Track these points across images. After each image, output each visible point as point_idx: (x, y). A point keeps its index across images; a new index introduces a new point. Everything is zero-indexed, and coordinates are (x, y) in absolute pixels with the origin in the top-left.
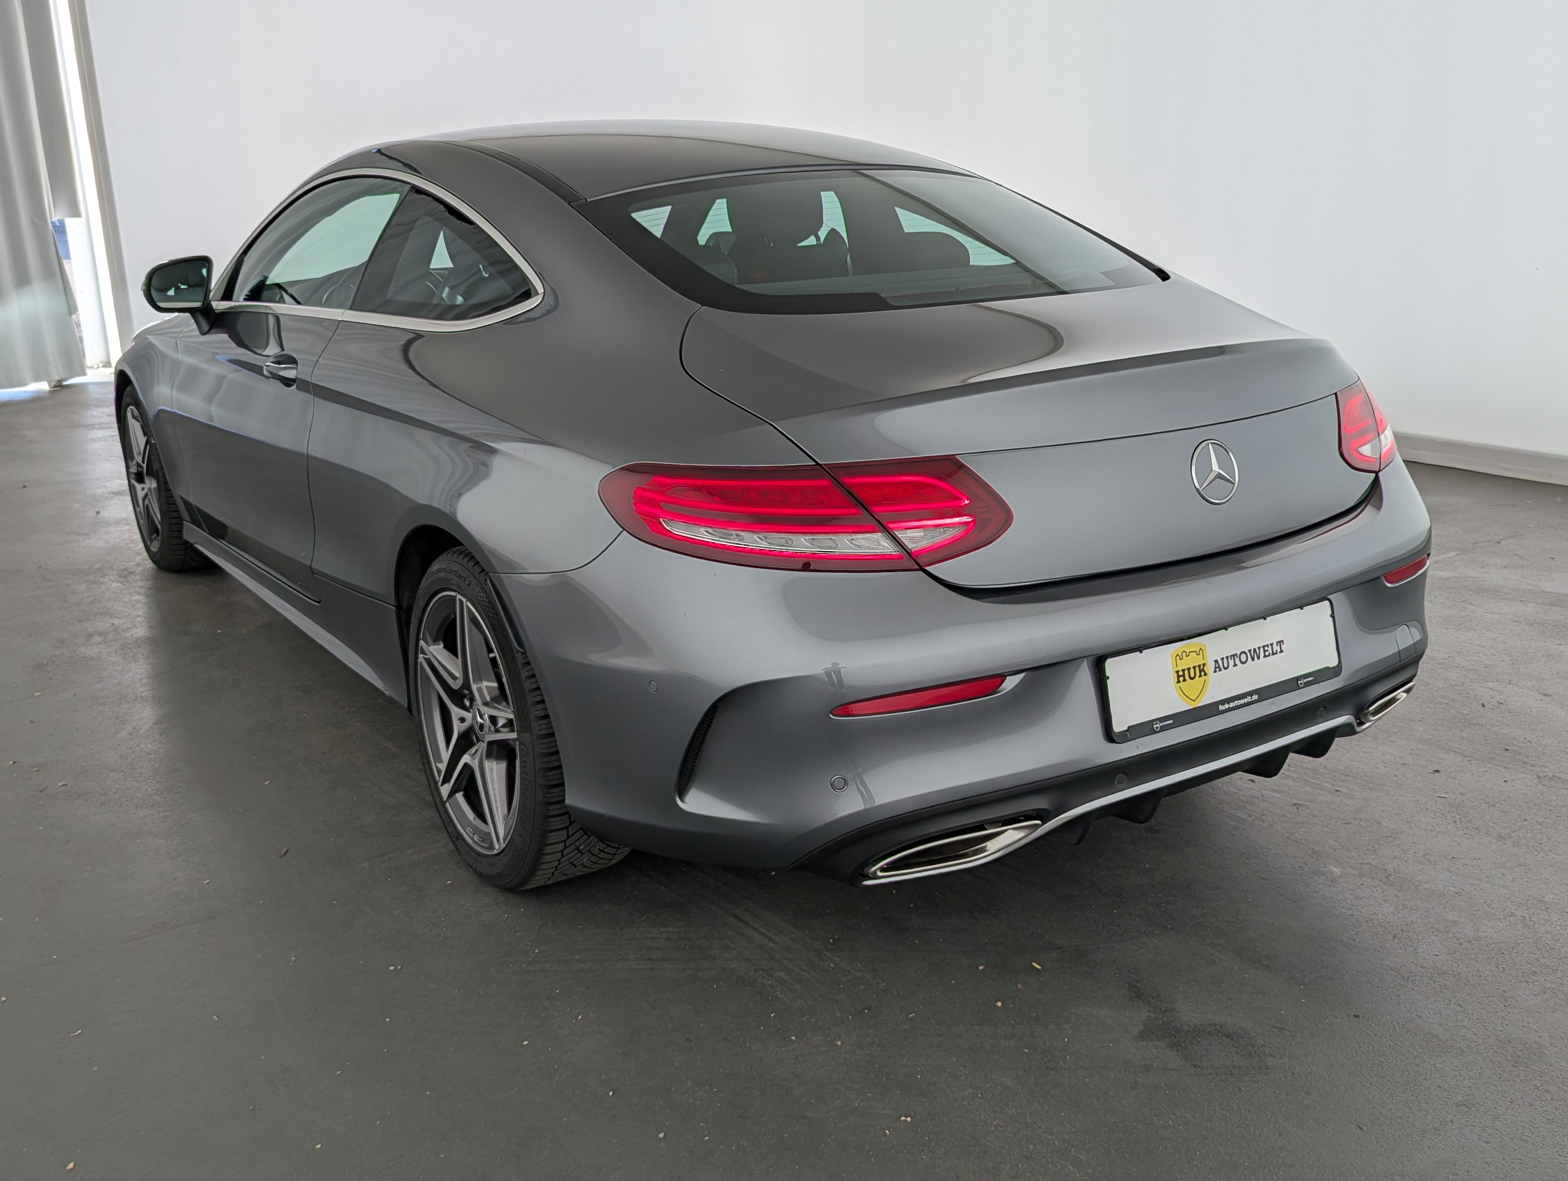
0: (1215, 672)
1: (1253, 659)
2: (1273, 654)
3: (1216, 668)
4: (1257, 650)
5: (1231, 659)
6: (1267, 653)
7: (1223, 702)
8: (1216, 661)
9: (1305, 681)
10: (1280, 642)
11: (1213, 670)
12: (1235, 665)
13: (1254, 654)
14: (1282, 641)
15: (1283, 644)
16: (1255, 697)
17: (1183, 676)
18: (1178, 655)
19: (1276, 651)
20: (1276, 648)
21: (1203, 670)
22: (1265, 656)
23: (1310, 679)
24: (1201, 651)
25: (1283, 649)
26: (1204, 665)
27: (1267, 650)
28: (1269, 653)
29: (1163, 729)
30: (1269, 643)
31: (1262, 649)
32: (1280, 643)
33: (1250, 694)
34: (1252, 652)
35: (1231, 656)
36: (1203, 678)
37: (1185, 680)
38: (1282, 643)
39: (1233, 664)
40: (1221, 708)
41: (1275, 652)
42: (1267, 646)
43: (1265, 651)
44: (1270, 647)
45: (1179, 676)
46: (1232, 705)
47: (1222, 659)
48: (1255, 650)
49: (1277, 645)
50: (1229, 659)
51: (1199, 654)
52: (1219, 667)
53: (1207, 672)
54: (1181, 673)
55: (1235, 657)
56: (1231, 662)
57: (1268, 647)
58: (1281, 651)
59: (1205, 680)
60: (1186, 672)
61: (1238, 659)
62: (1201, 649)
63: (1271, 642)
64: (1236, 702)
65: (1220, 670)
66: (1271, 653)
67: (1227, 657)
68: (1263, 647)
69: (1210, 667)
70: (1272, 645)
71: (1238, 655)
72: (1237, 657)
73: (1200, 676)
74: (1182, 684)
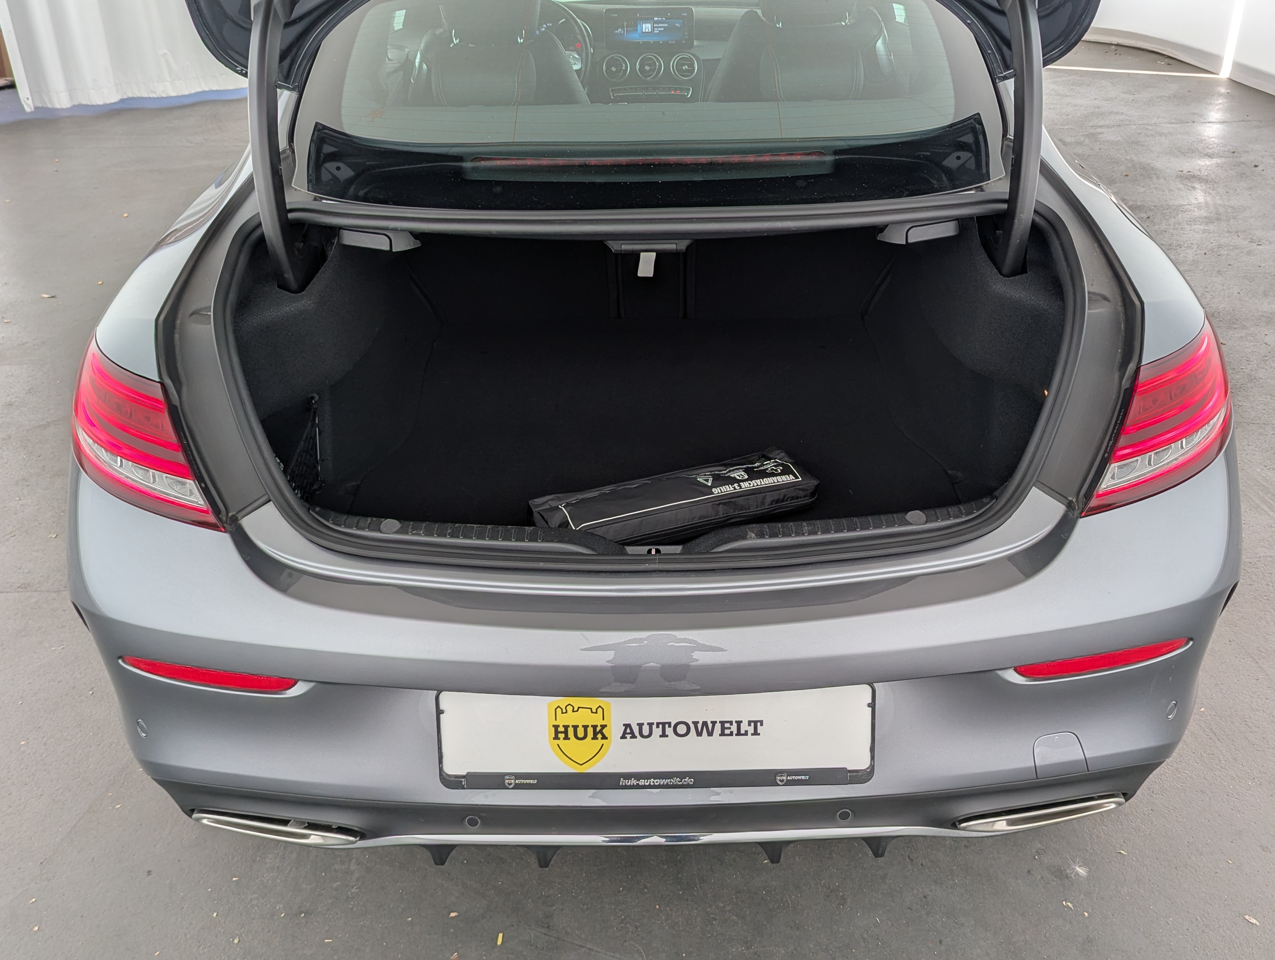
0: (623, 737)
1: (699, 734)
2: (739, 734)
3: (625, 733)
4: (710, 726)
5: (658, 727)
6: (728, 732)
8: (628, 726)
9: (790, 777)
10: (755, 722)
11: (620, 735)
12: (664, 735)
13: (703, 728)
14: (761, 722)
15: (762, 725)
16: (688, 780)
17: (566, 732)
19: (747, 731)
20: (745, 728)
21: (601, 732)
22: (723, 734)
23: (802, 777)
24: (600, 710)
25: (760, 731)
26: (603, 727)
27: (728, 728)
28: (732, 732)
29: (518, 786)
30: (734, 720)
31: (718, 726)
32: (756, 724)
33: (680, 774)
34: (700, 726)
35: (658, 724)
36: (600, 742)
37: (566, 738)
38: (759, 724)
39: (660, 734)
40: (622, 782)
41: (742, 732)
42: (730, 723)
43: (724, 729)
44: (735, 725)
45: (557, 732)
46: (643, 782)
47: (640, 725)
48: (704, 724)
49: (749, 726)
50: (654, 726)
51: (596, 713)
52: (632, 732)
53: (607, 735)
54: (561, 729)
55: (667, 726)
56: (657, 731)
57: (731, 725)
59: (603, 745)
60: (571, 730)
61: (672, 729)
62: (599, 707)
63: (738, 720)
64: (652, 780)
65: (634, 737)
66: (735, 732)
67: (650, 725)
68: (722, 723)
69: (614, 731)
70: (739, 723)
71: (672, 725)
72: (670, 726)
73: (595, 738)
74: (562, 742)
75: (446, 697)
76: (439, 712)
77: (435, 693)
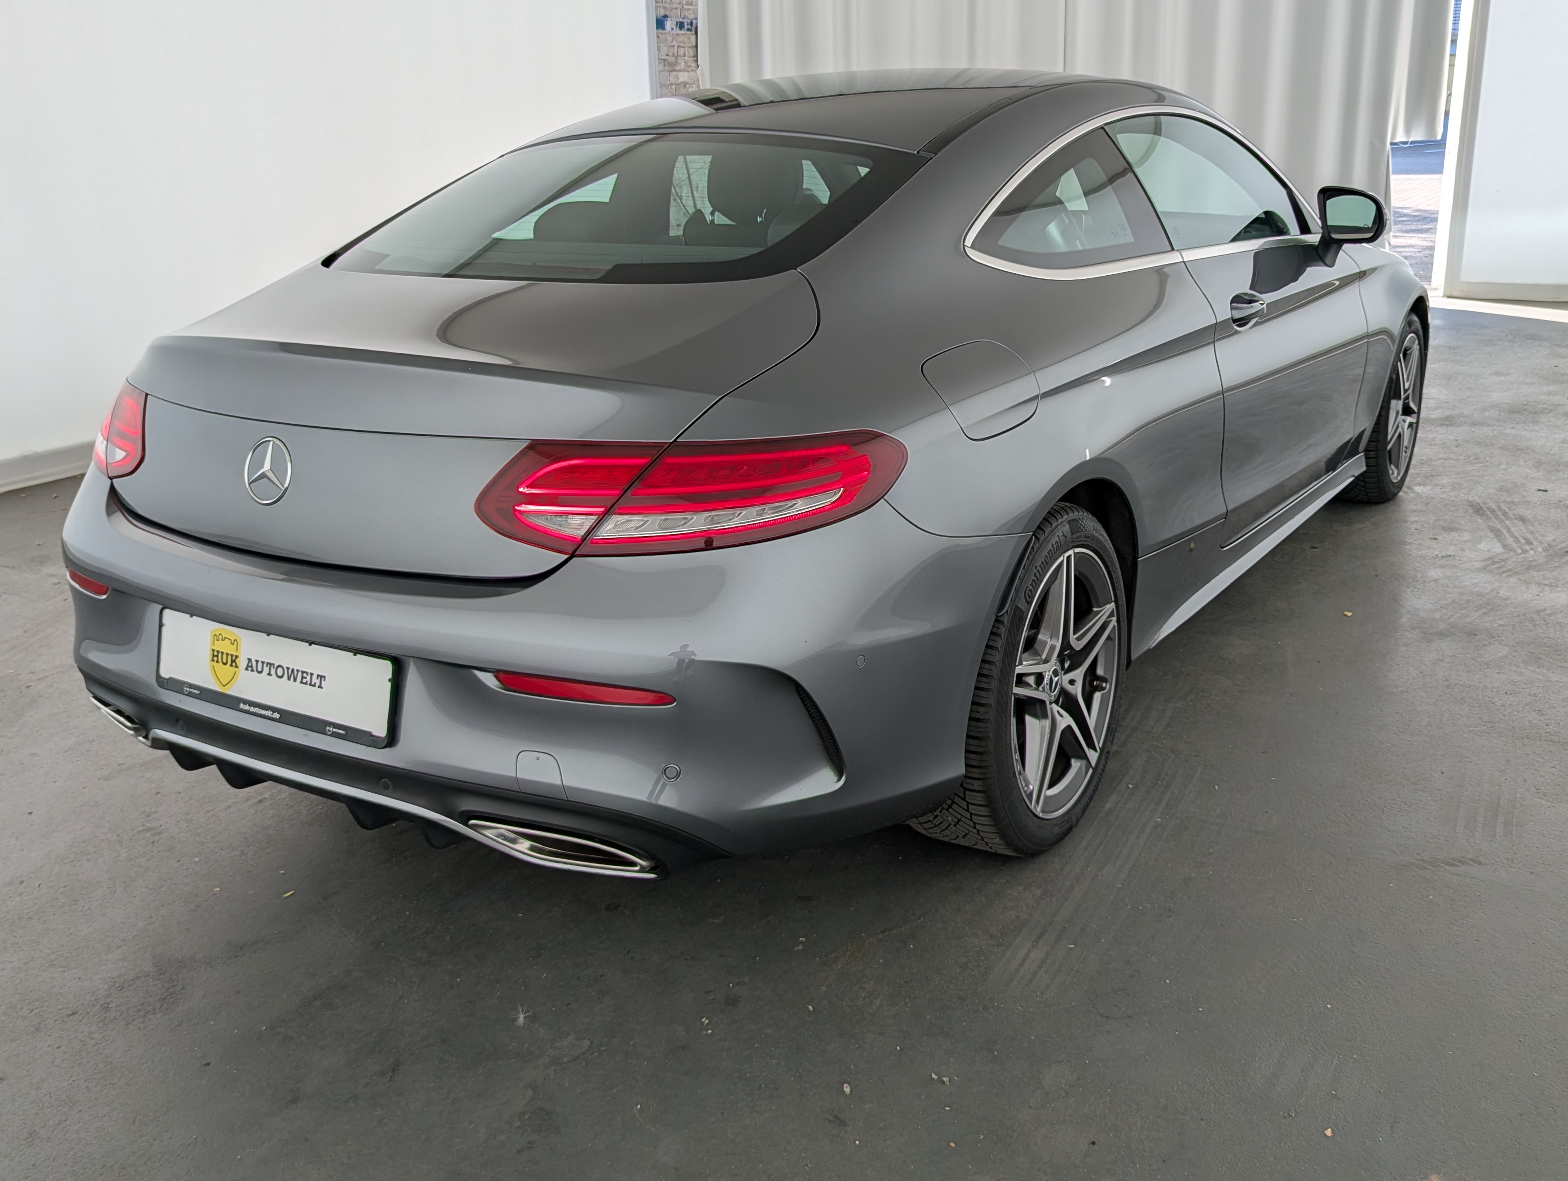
0: (247, 669)
1: (289, 679)
2: (311, 684)
3: (248, 666)
4: (296, 672)
5: (267, 666)
6: (304, 681)
7: (246, 702)
8: (250, 660)
9: (334, 730)
11: (245, 667)
12: (269, 674)
13: (292, 674)
14: (324, 677)
15: (325, 680)
16: (276, 716)
17: (217, 657)
18: (215, 635)
19: (315, 683)
20: (315, 680)
21: (236, 661)
22: (302, 682)
23: (341, 732)
24: (235, 642)
25: (323, 685)
26: (237, 657)
27: (306, 678)
28: (307, 682)
29: (190, 695)
30: (309, 671)
31: (300, 674)
32: (321, 677)
33: (274, 710)
34: (290, 671)
35: (268, 663)
36: (235, 669)
37: (218, 662)
38: (323, 679)
39: (268, 672)
40: (242, 706)
41: (313, 683)
42: (307, 673)
43: (303, 678)
44: (309, 676)
45: (214, 656)
46: (252, 709)
47: (257, 661)
48: (293, 670)
49: (317, 678)
50: (265, 665)
51: (233, 644)
52: (251, 667)
53: (238, 665)
54: (216, 653)
55: (272, 666)
56: (266, 670)
57: (307, 675)
58: (320, 687)
59: (236, 672)
60: (220, 655)
61: (274, 670)
62: (235, 640)
63: (312, 672)
64: (258, 709)
65: (252, 670)
66: (309, 682)
67: (263, 663)
68: (303, 672)
69: (242, 663)
70: (312, 674)
71: (276, 666)
72: (274, 668)
73: (231, 665)
74: (215, 663)
75: (167, 612)
76: (161, 625)
77: (161, 607)
